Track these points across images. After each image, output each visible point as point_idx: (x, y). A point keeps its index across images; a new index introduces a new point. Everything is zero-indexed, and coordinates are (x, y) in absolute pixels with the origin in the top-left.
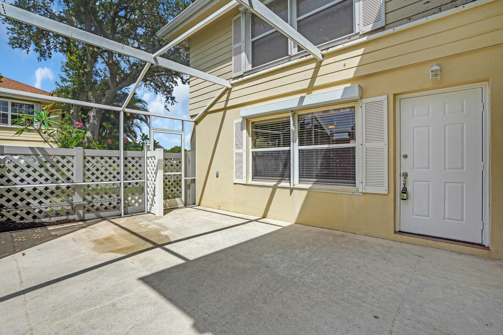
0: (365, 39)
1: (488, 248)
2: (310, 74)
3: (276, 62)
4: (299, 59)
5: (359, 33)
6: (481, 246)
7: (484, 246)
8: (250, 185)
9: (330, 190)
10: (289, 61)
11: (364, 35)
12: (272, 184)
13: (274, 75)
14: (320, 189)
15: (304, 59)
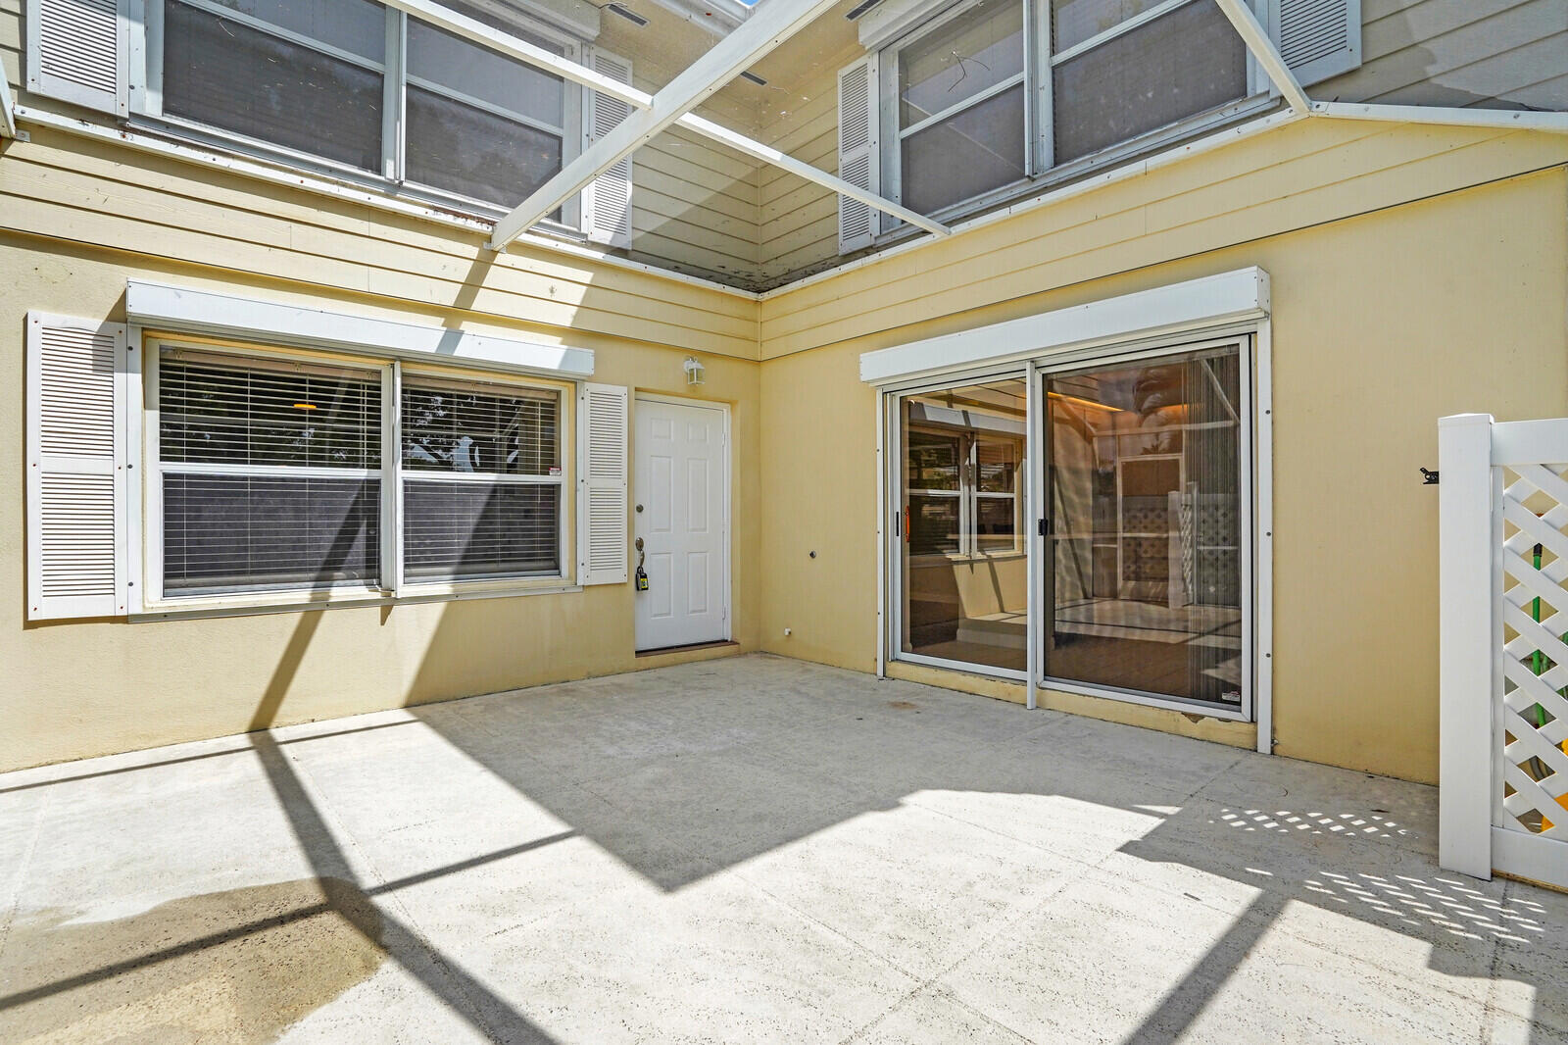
0: (598, 255)
1: (733, 643)
2: (462, 270)
3: (331, 170)
4: (431, 212)
5: (586, 235)
6: (724, 642)
7: (727, 641)
8: (165, 615)
9: (511, 590)
10: (386, 196)
11: (595, 245)
12: (302, 595)
13: (318, 210)
14: (481, 592)
15: (449, 219)
